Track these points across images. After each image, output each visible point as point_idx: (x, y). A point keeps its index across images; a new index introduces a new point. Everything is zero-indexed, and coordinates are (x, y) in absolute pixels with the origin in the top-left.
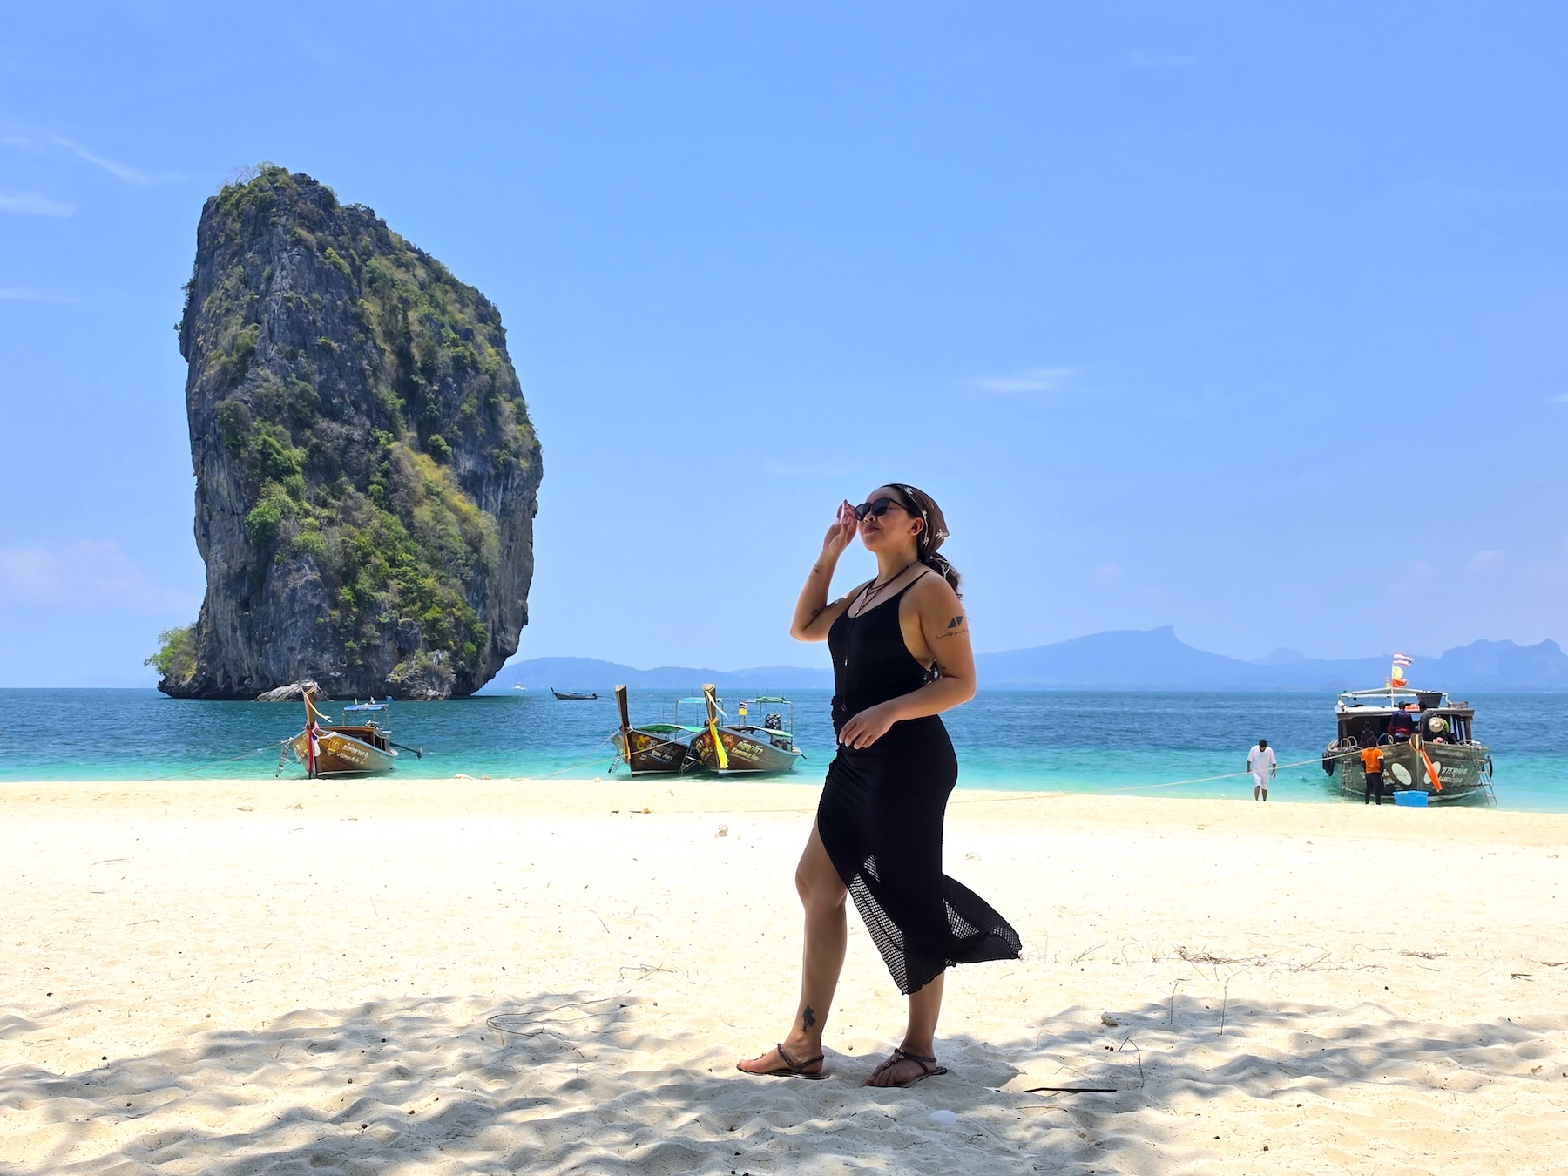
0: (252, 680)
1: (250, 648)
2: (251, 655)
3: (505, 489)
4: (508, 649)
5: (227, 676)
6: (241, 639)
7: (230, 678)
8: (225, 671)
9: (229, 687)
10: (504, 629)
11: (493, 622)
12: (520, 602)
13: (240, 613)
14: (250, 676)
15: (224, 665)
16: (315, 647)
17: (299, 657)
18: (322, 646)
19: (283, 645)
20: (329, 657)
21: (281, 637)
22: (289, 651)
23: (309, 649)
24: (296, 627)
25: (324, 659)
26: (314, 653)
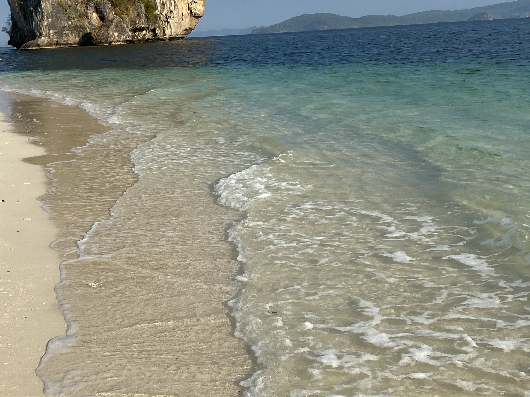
1: (25, 20)
16: (53, 18)
17: (45, 24)
18: (57, 17)
19: (37, 18)
20: (61, 23)
21: (36, 14)
22: (40, 21)
23: (50, 19)
24: (42, 9)
25: (58, 25)
26: (53, 22)
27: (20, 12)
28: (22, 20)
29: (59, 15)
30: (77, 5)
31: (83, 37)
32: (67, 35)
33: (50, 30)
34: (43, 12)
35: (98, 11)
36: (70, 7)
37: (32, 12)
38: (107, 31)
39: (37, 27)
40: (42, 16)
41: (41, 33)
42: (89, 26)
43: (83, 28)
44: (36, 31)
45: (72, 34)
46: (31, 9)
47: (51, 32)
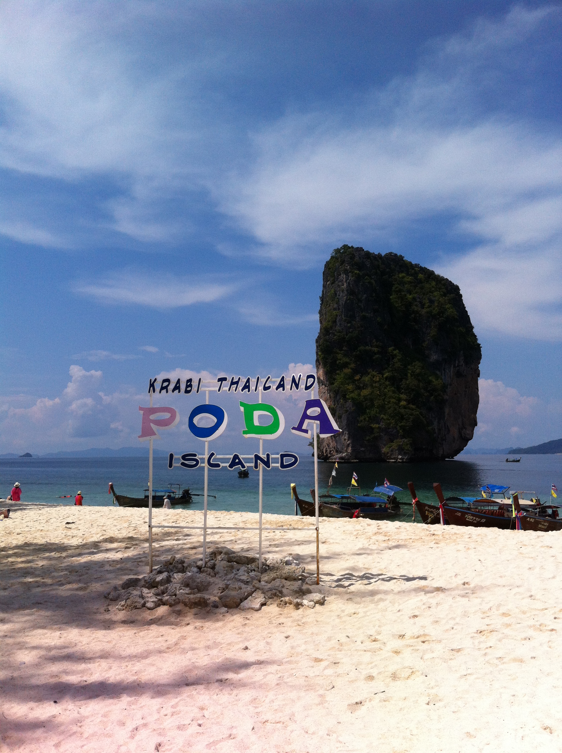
3: (454, 367)
4: (468, 437)
10: (465, 428)
11: (459, 425)
12: (473, 415)
22: (345, 440)
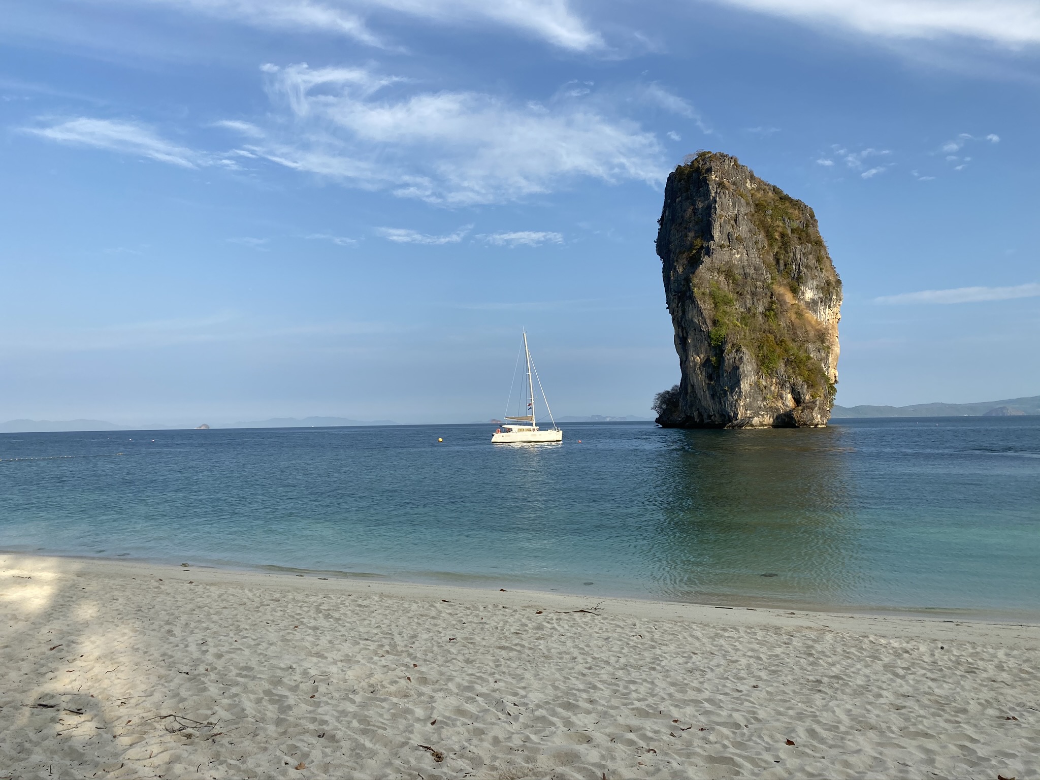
0: (715, 416)
1: (714, 400)
2: (715, 404)
5: (700, 415)
6: (708, 395)
7: (702, 416)
8: (699, 412)
9: (702, 420)
13: (707, 381)
14: (714, 415)
15: (698, 410)
16: (750, 398)
17: (742, 404)
18: (753, 397)
19: (733, 398)
20: (757, 404)
21: (731, 394)
22: (736, 401)
23: (748, 400)
24: (740, 388)
25: (755, 405)
26: (750, 402)
27: (707, 392)
28: (708, 399)
29: (755, 395)
30: (771, 386)
31: (777, 418)
32: (762, 415)
33: (747, 410)
34: (741, 392)
35: (793, 391)
36: (765, 387)
37: (725, 392)
38: (811, 413)
39: (732, 406)
40: (740, 396)
41: (736, 412)
42: (783, 407)
43: (777, 409)
44: (729, 411)
45: (767, 415)
46: (726, 388)
47: (748, 412)
